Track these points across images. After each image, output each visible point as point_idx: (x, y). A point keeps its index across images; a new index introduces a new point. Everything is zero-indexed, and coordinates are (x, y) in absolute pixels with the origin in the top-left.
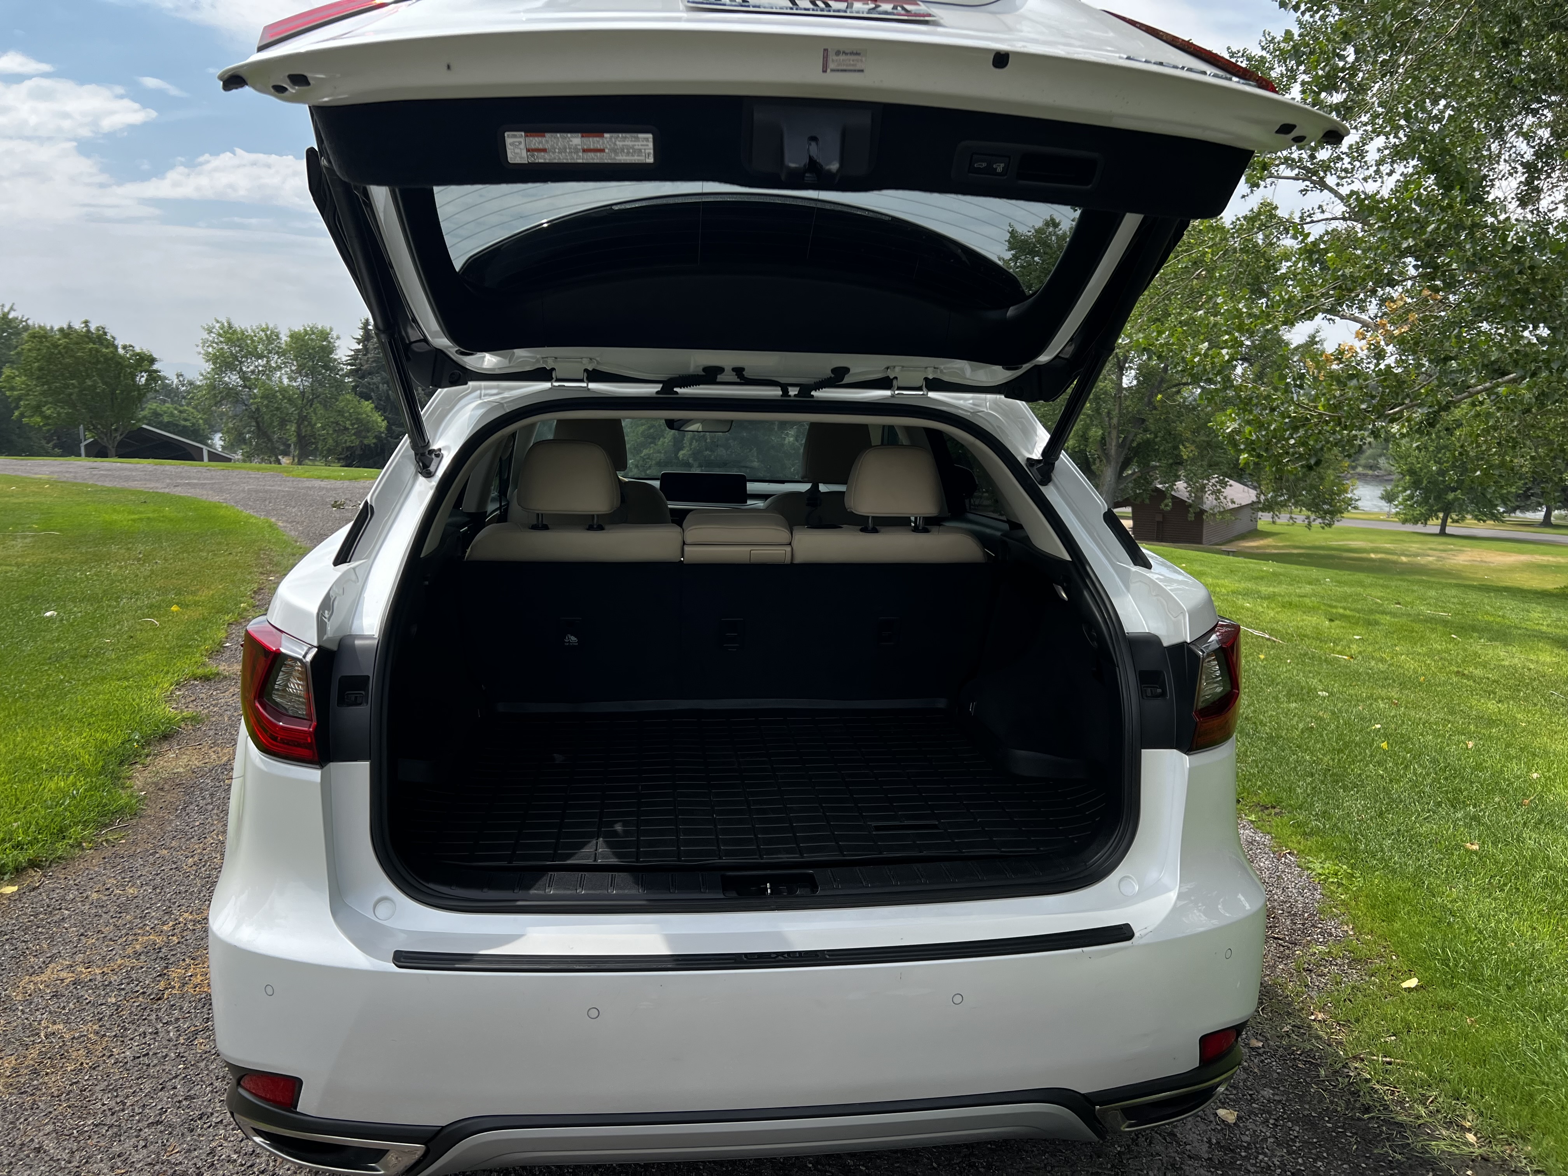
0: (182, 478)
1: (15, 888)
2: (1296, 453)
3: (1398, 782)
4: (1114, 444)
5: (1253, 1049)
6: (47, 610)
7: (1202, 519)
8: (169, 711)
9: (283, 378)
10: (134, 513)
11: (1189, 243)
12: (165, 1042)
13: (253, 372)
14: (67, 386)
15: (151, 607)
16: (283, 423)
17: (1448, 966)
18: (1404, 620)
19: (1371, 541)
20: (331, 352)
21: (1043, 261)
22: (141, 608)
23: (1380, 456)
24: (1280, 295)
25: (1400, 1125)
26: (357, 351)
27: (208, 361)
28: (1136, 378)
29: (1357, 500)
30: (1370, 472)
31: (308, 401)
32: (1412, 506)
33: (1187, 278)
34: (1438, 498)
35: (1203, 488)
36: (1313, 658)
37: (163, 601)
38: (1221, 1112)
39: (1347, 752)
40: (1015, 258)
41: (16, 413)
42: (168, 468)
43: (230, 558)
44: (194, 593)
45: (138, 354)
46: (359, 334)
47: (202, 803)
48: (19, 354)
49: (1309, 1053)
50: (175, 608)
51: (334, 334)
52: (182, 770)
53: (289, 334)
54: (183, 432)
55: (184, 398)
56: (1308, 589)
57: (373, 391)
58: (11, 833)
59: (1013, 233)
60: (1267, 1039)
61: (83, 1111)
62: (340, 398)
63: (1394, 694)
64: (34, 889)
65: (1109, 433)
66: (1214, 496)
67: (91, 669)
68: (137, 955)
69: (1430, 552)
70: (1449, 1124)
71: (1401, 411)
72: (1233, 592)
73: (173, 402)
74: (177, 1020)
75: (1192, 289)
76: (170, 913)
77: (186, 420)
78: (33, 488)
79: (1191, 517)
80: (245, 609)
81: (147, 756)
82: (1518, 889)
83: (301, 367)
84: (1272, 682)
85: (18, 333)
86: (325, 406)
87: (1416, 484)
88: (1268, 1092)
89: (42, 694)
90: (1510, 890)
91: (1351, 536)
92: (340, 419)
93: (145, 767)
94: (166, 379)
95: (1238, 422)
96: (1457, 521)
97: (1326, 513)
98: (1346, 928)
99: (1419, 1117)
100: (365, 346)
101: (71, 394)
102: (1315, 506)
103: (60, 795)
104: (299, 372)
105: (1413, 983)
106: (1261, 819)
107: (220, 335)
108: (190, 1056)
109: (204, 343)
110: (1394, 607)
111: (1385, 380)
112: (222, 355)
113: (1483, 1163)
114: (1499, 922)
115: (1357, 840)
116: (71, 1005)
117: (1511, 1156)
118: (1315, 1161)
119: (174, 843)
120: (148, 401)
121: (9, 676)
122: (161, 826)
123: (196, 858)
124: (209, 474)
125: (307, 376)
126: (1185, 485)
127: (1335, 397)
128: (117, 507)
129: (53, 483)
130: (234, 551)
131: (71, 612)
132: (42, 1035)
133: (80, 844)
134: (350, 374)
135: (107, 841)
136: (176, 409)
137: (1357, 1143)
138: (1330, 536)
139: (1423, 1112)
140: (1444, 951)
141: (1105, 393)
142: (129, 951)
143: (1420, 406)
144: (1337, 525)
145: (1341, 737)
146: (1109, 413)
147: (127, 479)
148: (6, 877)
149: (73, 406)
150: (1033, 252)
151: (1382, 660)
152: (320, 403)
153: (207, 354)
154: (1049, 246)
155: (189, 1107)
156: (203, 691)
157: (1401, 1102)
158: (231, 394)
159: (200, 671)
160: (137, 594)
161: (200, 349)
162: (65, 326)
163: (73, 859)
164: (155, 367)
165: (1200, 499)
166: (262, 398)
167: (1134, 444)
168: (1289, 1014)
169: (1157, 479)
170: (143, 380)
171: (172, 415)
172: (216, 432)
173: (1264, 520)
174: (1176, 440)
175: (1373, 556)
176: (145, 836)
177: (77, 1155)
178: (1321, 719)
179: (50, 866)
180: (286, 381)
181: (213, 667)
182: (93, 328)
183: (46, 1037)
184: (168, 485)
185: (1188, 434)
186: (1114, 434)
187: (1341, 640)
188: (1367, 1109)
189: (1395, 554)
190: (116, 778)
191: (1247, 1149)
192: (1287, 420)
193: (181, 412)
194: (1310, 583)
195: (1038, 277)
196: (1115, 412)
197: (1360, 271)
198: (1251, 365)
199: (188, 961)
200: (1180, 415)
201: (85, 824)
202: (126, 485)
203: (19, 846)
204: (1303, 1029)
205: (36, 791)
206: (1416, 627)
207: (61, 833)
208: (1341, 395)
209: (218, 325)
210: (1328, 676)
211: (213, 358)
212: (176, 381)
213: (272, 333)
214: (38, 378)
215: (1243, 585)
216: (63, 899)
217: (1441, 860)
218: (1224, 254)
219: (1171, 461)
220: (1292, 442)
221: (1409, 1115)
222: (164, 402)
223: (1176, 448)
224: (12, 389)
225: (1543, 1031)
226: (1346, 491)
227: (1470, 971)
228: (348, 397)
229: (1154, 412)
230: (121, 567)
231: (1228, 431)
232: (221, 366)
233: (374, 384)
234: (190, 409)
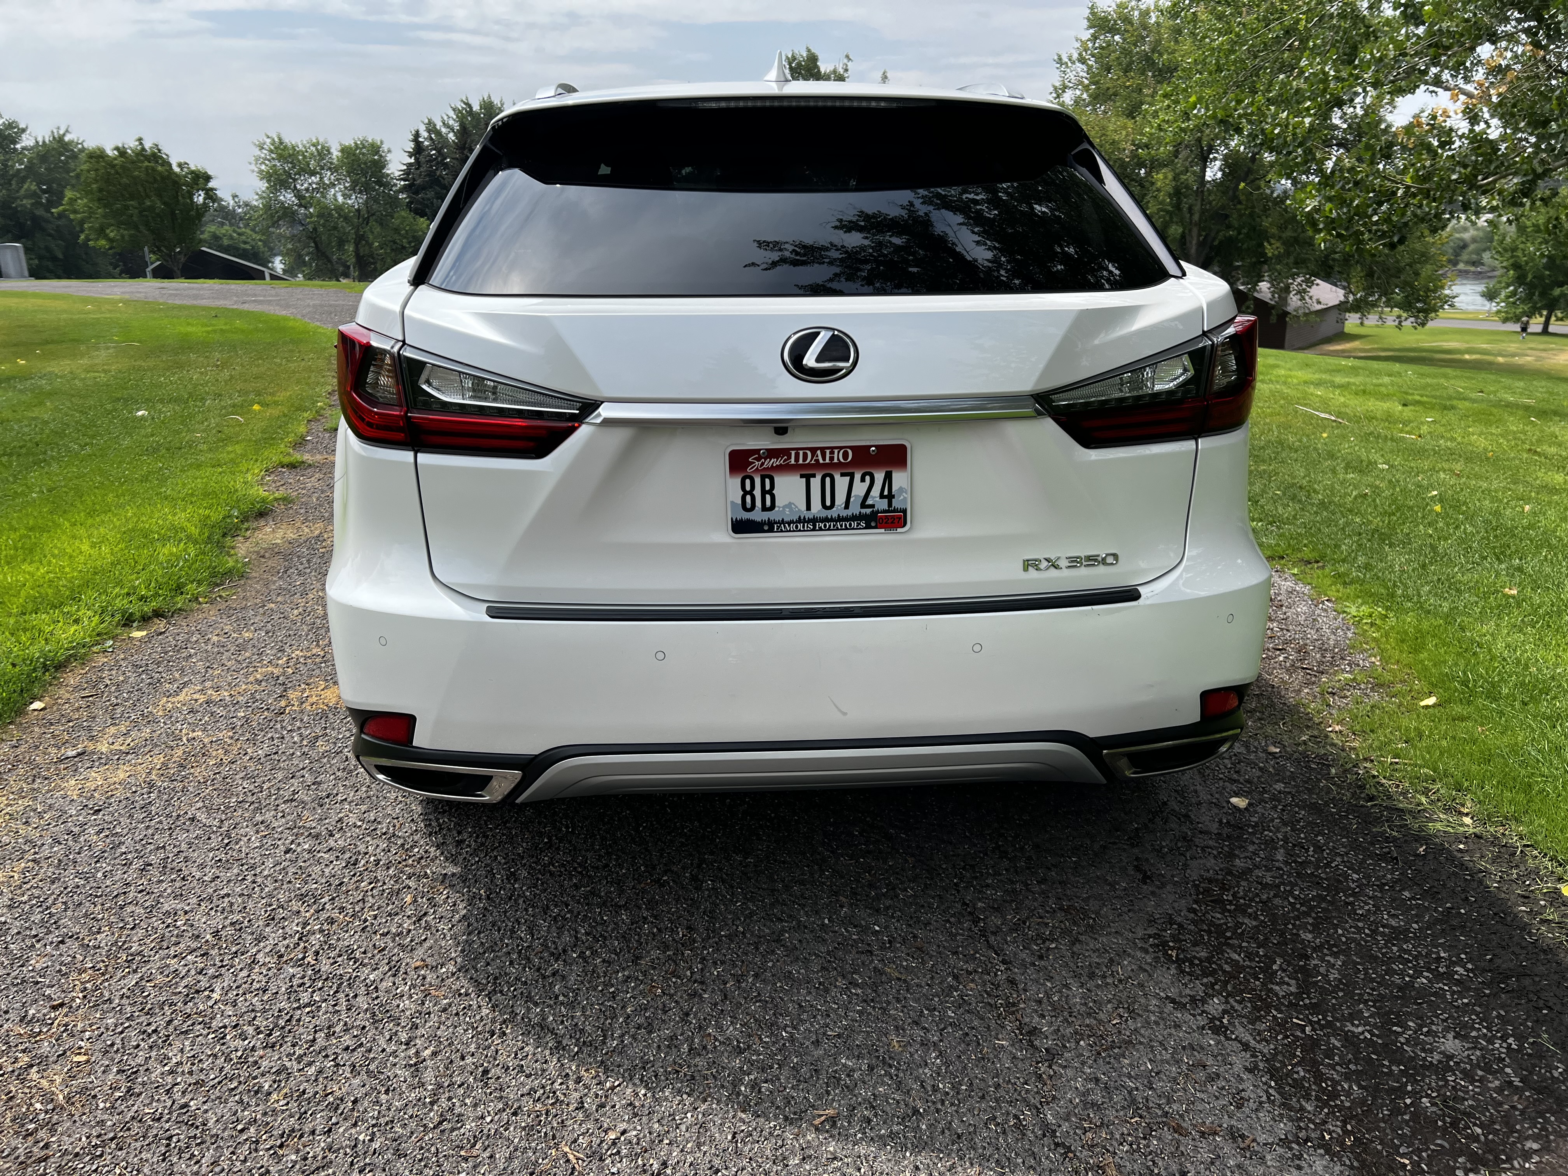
0: (248, 295)
1: (144, 633)
2: (1379, 230)
3: (1446, 539)
4: (1194, 242)
5: (1270, 754)
6: (138, 410)
7: (1286, 322)
8: (262, 492)
9: (337, 195)
10: (207, 326)
11: (1282, 9)
12: (291, 744)
13: (307, 190)
14: (127, 207)
15: (234, 406)
16: (341, 243)
17: (1467, 687)
18: (1484, 406)
19: (1467, 342)
20: (384, 167)
21: (1124, 40)
22: (225, 408)
23: (1484, 250)
24: (1372, 54)
25: (1402, 810)
26: (409, 165)
27: (261, 179)
28: (1220, 169)
29: (1454, 297)
30: (1472, 269)
31: (364, 219)
32: (1514, 303)
33: (1278, 50)
34: (1543, 294)
35: (1287, 290)
36: (1378, 437)
37: (245, 401)
38: (1234, 800)
39: (1398, 514)
40: (1095, 38)
41: (82, 237)
42: (233, 287)
43: (303, 363)
44: (273, 394)
45: (192, 172)
46: (410, 146)
47: (301, 567)
48: (78, 176)
49: (1324, 757)
50: (256, 407)
51: (385, 147)
52: (279, 541)
53: (339, 148)
54: (244, 255)
55: (241, 219)
56: (1386, 380)
57: (427, 207)
58: (135, 588)
59: (1092, 8)
60: (1285, 746)
61: (228, 792)
62: (396, 215)
63: (1458, 467)
64: (161, 633)
65: (1190, 231)
66: (1299, 297)
67: (186, 459)
68: (259, 682)
69: (1529, 352)
70: (1447, 810)
71: (1495, 181)
72: (1305, 382)
73: (231, 225)
74: (299, 728)
75: (1283, 63)
76: (283, 651)
77: (245, 243)
78: (107, 307)
79: (1273, 319)
80: (321, 408)
81: (247, 530)
82: (1549, 626)
83: (354, 184)
84: (1332, 456)
85: (74, 156)
86: (381, 224)
87: (1520, 280)
88: (1280, 786)
89: (145, 479)
90: (1542, 627)
91: (1446, 337)
92: (397, 237)
93: (246, 539)
94: (222, 200)
95: (1318, 199)
96: (1561, 319)
97: (1419, 312)
98: (1373, 659)
99: (1419, 804)
100: (416, 159)
101: (132, 216)
102: (1407, 305)
103: (174, 559)
104: (353, 188)
105: (1432, 701)
106: (1303, 572)
107: (271, 151)
108: (313, 754)
109: (257, 160)
110: (1473, 395)
111: (1479, 147)
112: (275, 172)
113: (1476, 840)
114: (1526, 651)
115: (1395, 585)
116: (206, 718)
117: (1503, 834)
118: (1316, 836)
119: (279, 599)
120: (207, 223)
121: (112, 465)
122: (266, 585)
123: (301, 610)
124: (273, 292)
125: (361, 192)
126: (1269, 285)
127: (1424, 167)
128: (190, 320)
129: (126, 302)
130: (306, 357)
131: (160, 412)
132: (184, 739)
133: (197, 599)
134: (403, 189)
135: (220, 597)
136: (234, 231)
137: (1357, 823)
138: (1423, 337)
139: (1424, 800)
140: (1465, 673)
141: (1187, 187)
142: (251, 679)
143: (1515, 174)
144: (1430, 325)
145: (1394, 501)
146: (1190, 209)
147: (196, 297)
148: (135, 625)
149: (136, 228)
150: (1113, 31)
151: (1453, 439)
152: (376, 221)
153: (261, 172)
154: (1131, 23)
155: (316, 789)
156: (290, 477)
157: (1404, 794)
158: (287, 214)
159: (286, 460)
160: (220, 395)
161: (253, 167)
162: (120, 145)
163: (192, 610)
164: (211, 185)
165: (1284, 300)
166: (318, 216)
167: (1216, 243)
168: (1308, 727)
169: (1239, 279)
170: (201, 199)
171: (231, 238)
172: (275, 255)
173: (1352, 322)
174: (1262, 236)
175: (1467, 357)
176: (253, 593)
177: (226, 824)
178: (1377, 487)
179: (172, 616)
180: (340, 199)
181: (297, 456)
182: (148, 145)
183: (188, 740)
184: (236, 302)
185: (1274, 230)
186: (1195, 231)
187: (1410, 422)
188: (1371, 798)
189: (1493, 355)
190: (220, 546)
191: (1253, 827)
192: (1371, 195)
193: (239, 234)
194: (1390, 375)
195: (1118, 58)
196: (1197, 208)
197: (1457, 26)
198: (1348, 150)
199: (303, 686)
200: (1265, 210)
201: (199, 583)
202: (195, 302)
203: (142, 598)
204: (1321, 738)
205: (151, 556)
206: (1495, 411)
207: (179, 589)
208: (1432, 165)
209: (268, 141)
210: (1392, 452)
211: (267, 176)
212: (232, 203)
213: (323, 147)
214: (99, 200)
215: (1317, 376)
216: (188, 640)
217: (1477, 603)
218: (1320, 20)
219: (1254, 260)
220: (1375, 218)
221: (1411, 803)
222: (223, 224)
223: (1261, 245)
224: (75, 212)
225: (1552, 736)
226: (1443, 288)
227: (1488, 690)
228: (403, 213)
229: (1239, 206)
230: (202, 373)
231: (1307, 210)
232: (275, 184)
233: (429, 199)
234: (248, 231)
